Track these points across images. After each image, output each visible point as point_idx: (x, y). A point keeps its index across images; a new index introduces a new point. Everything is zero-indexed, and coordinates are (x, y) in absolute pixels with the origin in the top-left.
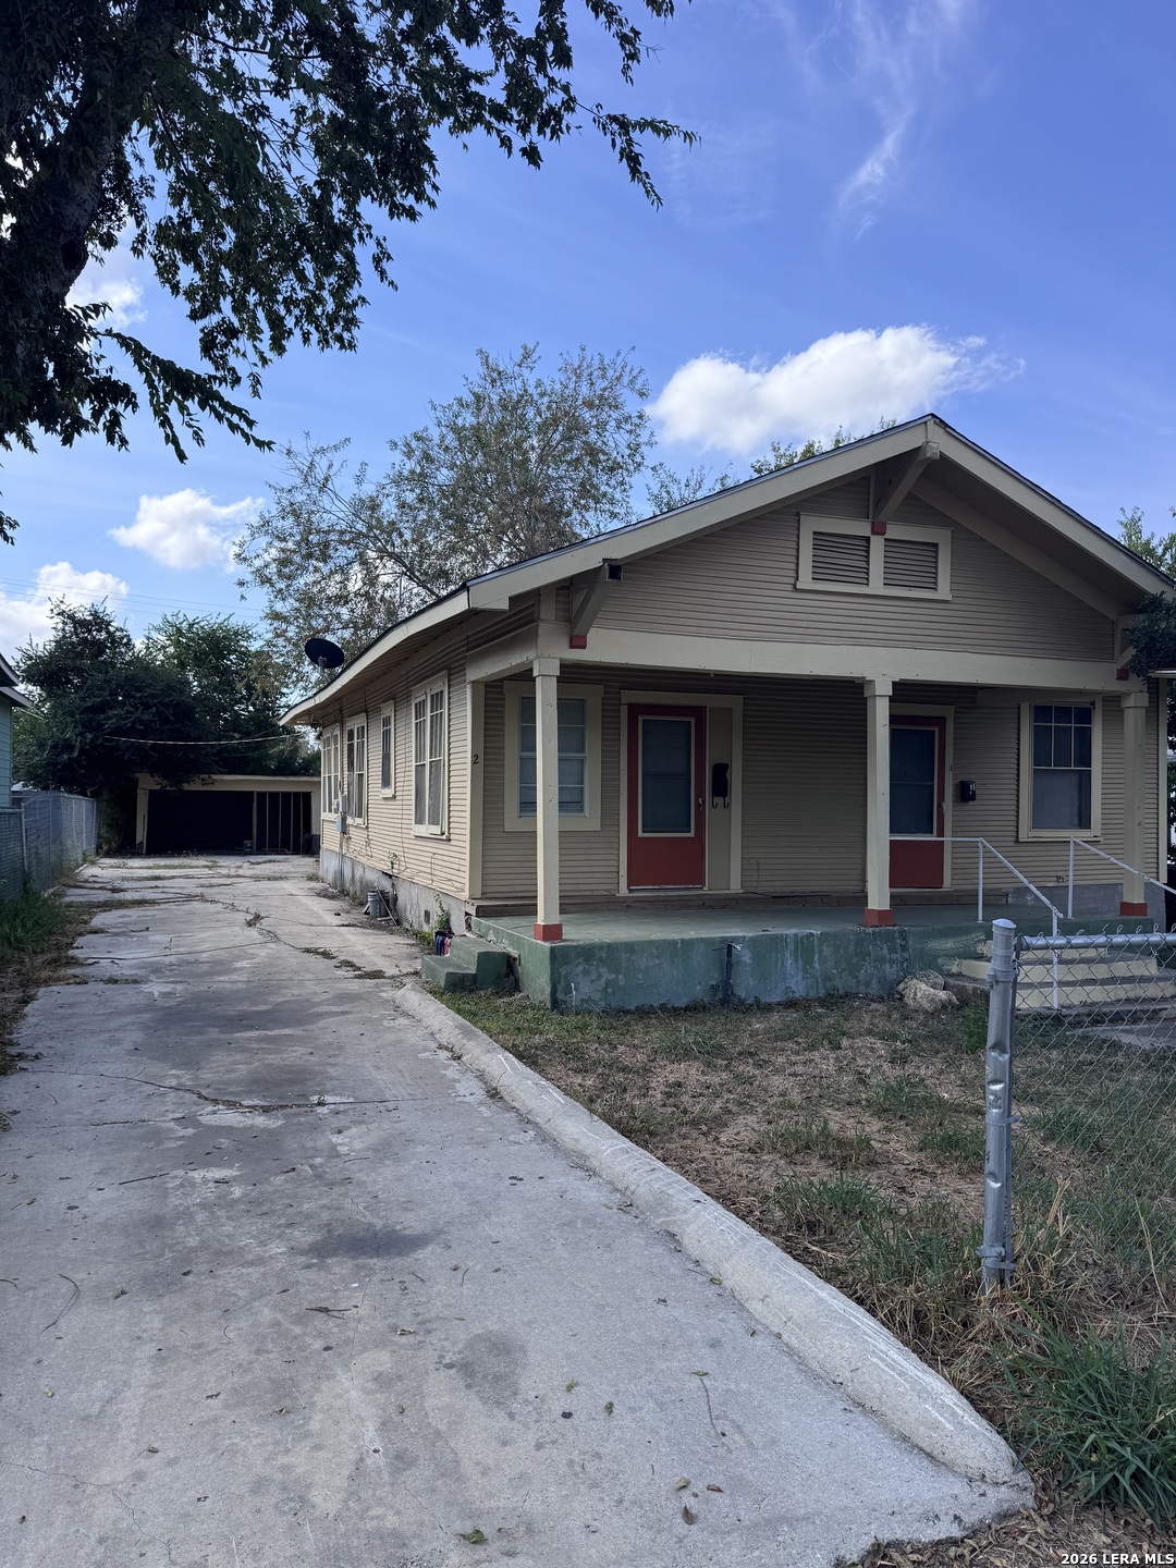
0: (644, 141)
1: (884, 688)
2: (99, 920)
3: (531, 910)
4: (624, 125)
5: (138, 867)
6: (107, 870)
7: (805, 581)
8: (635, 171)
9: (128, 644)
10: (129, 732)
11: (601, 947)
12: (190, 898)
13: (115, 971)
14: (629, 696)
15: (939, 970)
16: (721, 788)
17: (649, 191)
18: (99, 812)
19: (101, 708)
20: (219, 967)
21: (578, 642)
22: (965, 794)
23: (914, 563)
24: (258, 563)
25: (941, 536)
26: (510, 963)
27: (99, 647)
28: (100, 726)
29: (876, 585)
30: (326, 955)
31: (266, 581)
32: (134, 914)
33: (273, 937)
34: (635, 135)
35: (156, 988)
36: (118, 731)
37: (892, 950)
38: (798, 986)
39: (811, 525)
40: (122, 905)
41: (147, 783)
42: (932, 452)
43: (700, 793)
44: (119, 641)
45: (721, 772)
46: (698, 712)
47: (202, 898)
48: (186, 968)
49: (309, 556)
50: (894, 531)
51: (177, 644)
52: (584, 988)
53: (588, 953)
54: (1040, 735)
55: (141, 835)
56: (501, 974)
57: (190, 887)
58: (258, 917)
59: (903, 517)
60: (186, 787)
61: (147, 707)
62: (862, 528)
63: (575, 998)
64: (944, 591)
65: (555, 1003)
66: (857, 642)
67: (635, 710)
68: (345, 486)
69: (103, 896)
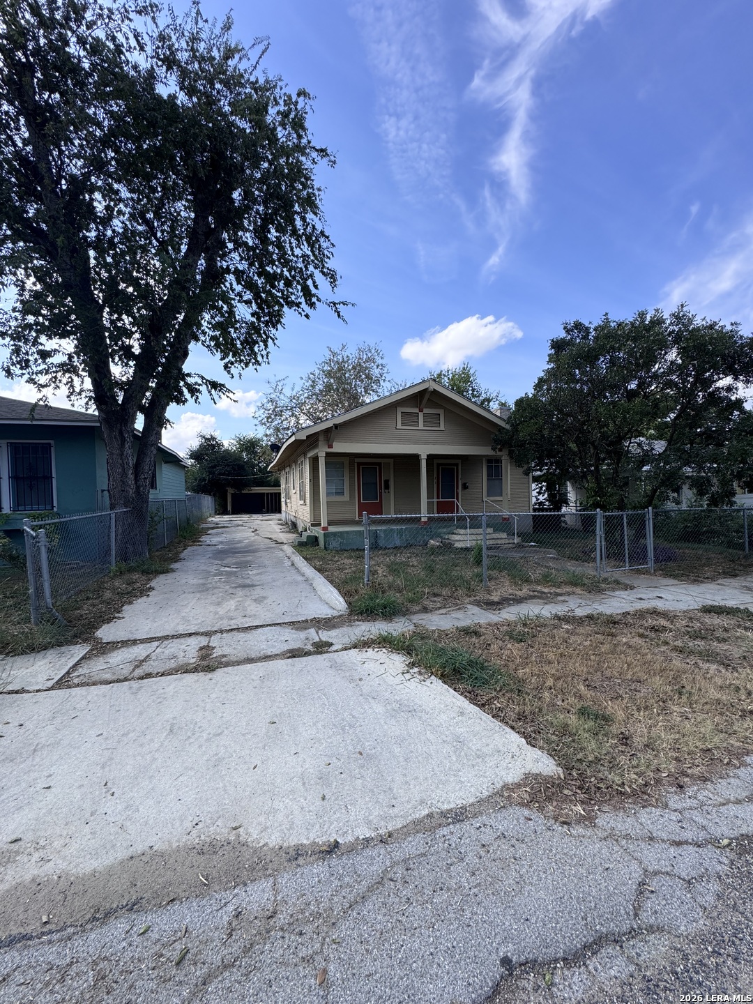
0: (341, 307)
1: (424, 457)
2: (209, 532)
3: (320, 525)
4: (335, 304)
5: (226, 518)
6: (217, 519)
7: (399, 426)
8: (339, 316)
9: (223, 445)
10: (223, 474)
11: (339, 532)
12: (238, 526)
13: (210, 543)
14: (357, 460)
15: (441, 537)
16: (387, 487)
17: (344, 320)
18: (215, 501)
19: (214, 467)
20: (240, 542)
21: (330, 446)
22: (465, 487)
23: (433, 420)
24: (260, 419)
25: (441, 412)
26: (316, 538)
27: (213, 446)
28: (214, 473)
29: (421, 426)
30: (270, 539)
31: (264, 424)
32: (220, 530)
33: (258, 535)
34: (338, 306)
35: (220, 547)
36: (220, 474)
37: (427, 532)
38: (398, 543)
39: (400, 410)
40: (218, 528)
41: (230, 491)
42: (431, 389)
43: (381, 488)
44: (220, 445)
45: (387, 482)
46: (379, 464)
47: (242, 526)
48: (231, 542)
49: (276, 415)
50: (426, 411)
51: (240, 444)
52: (334, 544)
53: (335, 534)
54: (489, 468)
55: (229, 508)
56: (314, 541)
57: (240, 523)
58: (256, 530)
59: (427, 407)
60: (243, 492)
61: (229, 466)
62: (416, 410)
63: (331, 547)
64: (442, 427)
65: (325, 548)
66: (415, 443)
67: (359, 464)
68: (288, 392)
69: (212, 526)
